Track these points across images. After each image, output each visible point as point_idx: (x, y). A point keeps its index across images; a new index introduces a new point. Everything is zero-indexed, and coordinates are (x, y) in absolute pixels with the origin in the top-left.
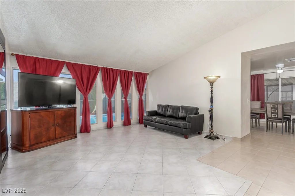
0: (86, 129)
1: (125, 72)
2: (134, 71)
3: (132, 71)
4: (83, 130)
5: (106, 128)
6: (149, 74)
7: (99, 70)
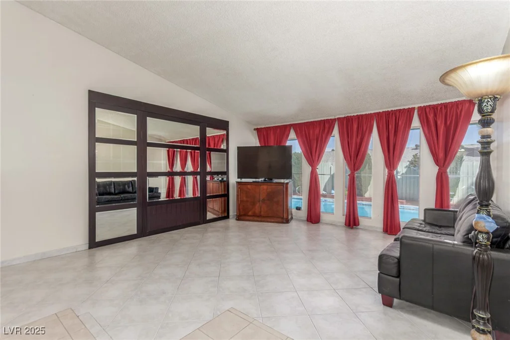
2: (416, 106)
3: (411, 106)
4: (309, 218)
5: (344, 225)
7: (335, 124)
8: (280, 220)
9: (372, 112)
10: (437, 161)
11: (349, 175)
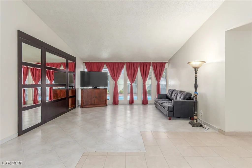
0: (115, 102)
1: (144, 64)
2: (151, 62)
3: (150, 62)
4: (114, 103)
5: (129, 104)
6: (167, 63)
7: (124, 65)
8: (104, 105)
9: (138, 62)
10: (157, 80)
11: (130, 84)
